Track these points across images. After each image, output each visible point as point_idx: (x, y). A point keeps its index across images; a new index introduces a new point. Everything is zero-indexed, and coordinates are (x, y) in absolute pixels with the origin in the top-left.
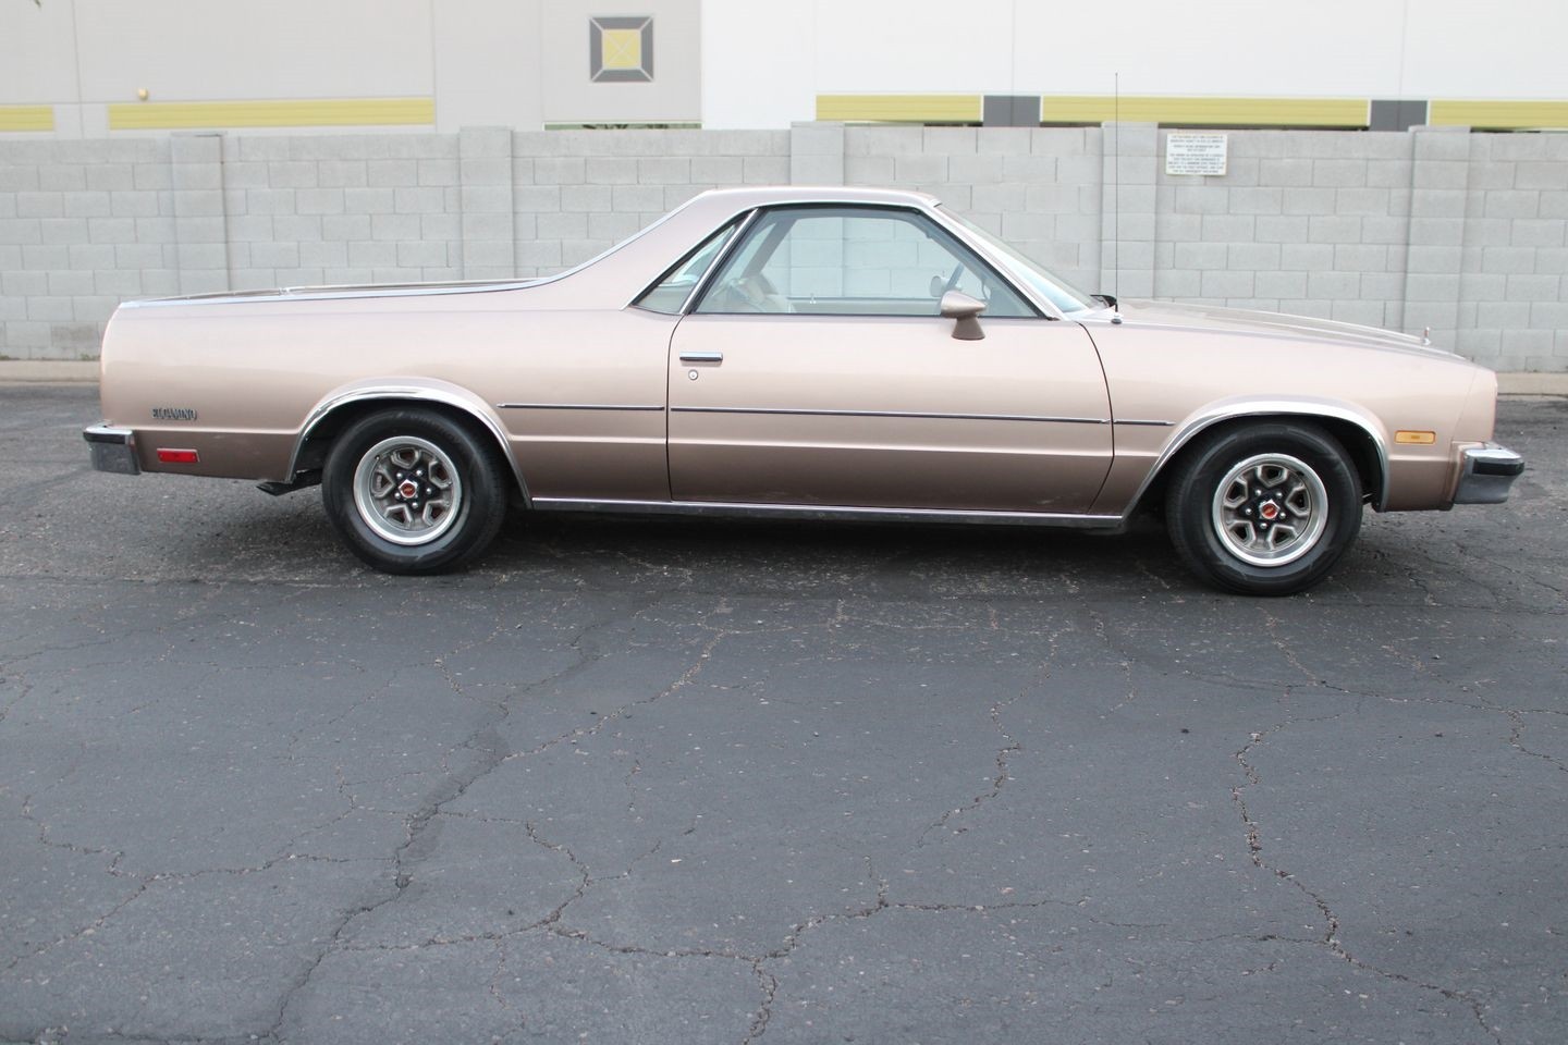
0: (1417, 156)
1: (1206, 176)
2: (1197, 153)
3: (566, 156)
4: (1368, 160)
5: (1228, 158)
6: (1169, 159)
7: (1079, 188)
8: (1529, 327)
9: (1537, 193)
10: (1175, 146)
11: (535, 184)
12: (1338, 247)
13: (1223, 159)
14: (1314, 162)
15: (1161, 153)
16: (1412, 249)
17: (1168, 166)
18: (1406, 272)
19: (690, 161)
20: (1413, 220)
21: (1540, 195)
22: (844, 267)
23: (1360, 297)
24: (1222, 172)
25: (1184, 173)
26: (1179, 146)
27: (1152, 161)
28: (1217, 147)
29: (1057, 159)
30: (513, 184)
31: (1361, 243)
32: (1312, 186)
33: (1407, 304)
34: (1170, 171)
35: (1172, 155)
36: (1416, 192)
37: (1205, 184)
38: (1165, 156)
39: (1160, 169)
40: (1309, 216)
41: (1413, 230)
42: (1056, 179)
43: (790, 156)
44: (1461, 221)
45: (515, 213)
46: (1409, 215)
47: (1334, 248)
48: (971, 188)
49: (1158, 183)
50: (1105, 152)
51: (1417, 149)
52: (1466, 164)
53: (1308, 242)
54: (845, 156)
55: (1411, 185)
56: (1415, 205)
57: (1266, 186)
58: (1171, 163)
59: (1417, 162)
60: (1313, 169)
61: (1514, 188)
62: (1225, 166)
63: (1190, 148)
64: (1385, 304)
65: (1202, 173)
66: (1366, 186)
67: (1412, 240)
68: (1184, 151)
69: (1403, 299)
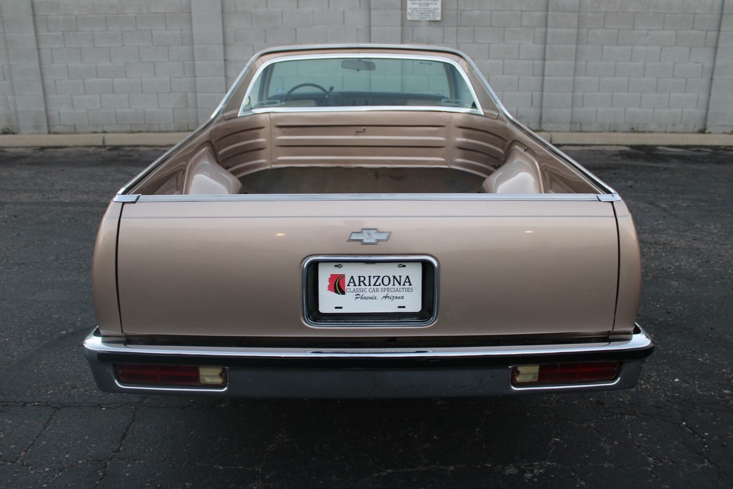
0: (550, 9)
1: (430, 21)
2: (425, 7)
3: (64, 15)
4: (522, 11)
5: (442, 10)
6: (409, 11)
7: (358, 29)
8: (612, 107)
9: (616, 31)
10: (412, 4)
11: (49, 31)
12: (506, 61)
13: (439, 11)
14: (491, 13)
15: (403, 7)
16: (547, 62)
17: (408, 15)
18: (543, 75)
19: (136, 17)
20: (548, 46)
21: (618, 32)
22: (226, 76)
23: (518, 90)
24: (439, 18)
25: (417, 19)
26: (414, 4)
27: (399, 12)
28: (436, 4)
29: (344, 12)
30: (36, 32)
31: (519, 59)
32: (491, 26)
33: (544, 94)
34: (409, 18)
35: (410, 9)
36: (550, 30)
37: (430, 25)
38: (406, 9)
39: (403, 17)
40: (489, 44)
41: (548, 51)
42: (344, 23)
43: (191, 13)
44: (574, 46)
45: (39, 49)
46: (545, 43)
47: (504, 62)
48: (296, 29)
49: (402, 26)
50: (372, 6)
51: (550, 4)
52: (577, 14)
53: (489, 58)
54: (222, 11)
55: (546, 26)
56: (549, 37)
57: (465, 26)
58: (409, 13)
59: (550, 13)
60: (491, 16)
61: (604, 28)
62: (440, 15)
63: (420, 5)
64: (532, 94)
65: (428, 19)
66: (521, 26)
67: (547, 57)
68: (417, 6)
69: (542, 91)
